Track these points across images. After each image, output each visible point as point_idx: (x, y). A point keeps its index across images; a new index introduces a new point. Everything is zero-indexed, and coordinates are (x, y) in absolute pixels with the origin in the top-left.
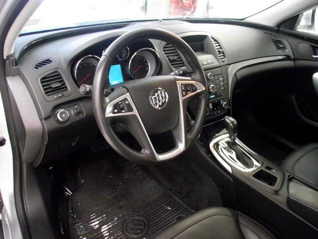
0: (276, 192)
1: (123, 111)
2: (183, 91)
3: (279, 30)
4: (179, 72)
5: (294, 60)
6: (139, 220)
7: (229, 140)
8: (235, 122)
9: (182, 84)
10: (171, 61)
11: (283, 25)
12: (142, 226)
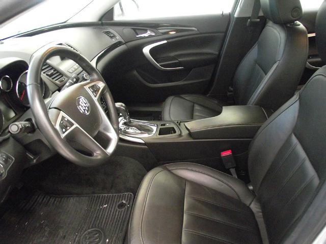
0: (180, 135)
1: (68, 128)
2: (93, 92)
3: (102, 23)
4: (73, 80)
5: (126, 43)
6: (89, 233)
7: (125, 121)
8: (124, 105)
9: (89, 88)
10: (50, 76)
11: (103, 18)
12: (97, 234)
